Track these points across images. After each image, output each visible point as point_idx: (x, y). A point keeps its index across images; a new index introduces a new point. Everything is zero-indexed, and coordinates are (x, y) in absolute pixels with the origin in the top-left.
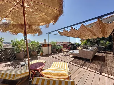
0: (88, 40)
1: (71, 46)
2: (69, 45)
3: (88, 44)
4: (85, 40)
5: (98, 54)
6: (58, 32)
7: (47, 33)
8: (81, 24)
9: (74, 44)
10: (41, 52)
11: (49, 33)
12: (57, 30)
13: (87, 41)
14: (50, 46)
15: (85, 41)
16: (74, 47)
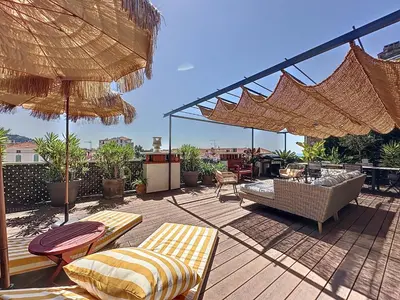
0: (331, 143)
1: (259, 164)
2: (252, 161)
3: (331, 157)
4: (319, 140)
5: (367, 201)
6: (201, 108)
7: (165, 115)
8: (280, 73)
9: (271, 155)
10: (138, 182)
11: (170, 114)
12: (196, 103)
13: (326, 145)
14: (175, 161)
15: (319, 147)
16: (271, 167)
